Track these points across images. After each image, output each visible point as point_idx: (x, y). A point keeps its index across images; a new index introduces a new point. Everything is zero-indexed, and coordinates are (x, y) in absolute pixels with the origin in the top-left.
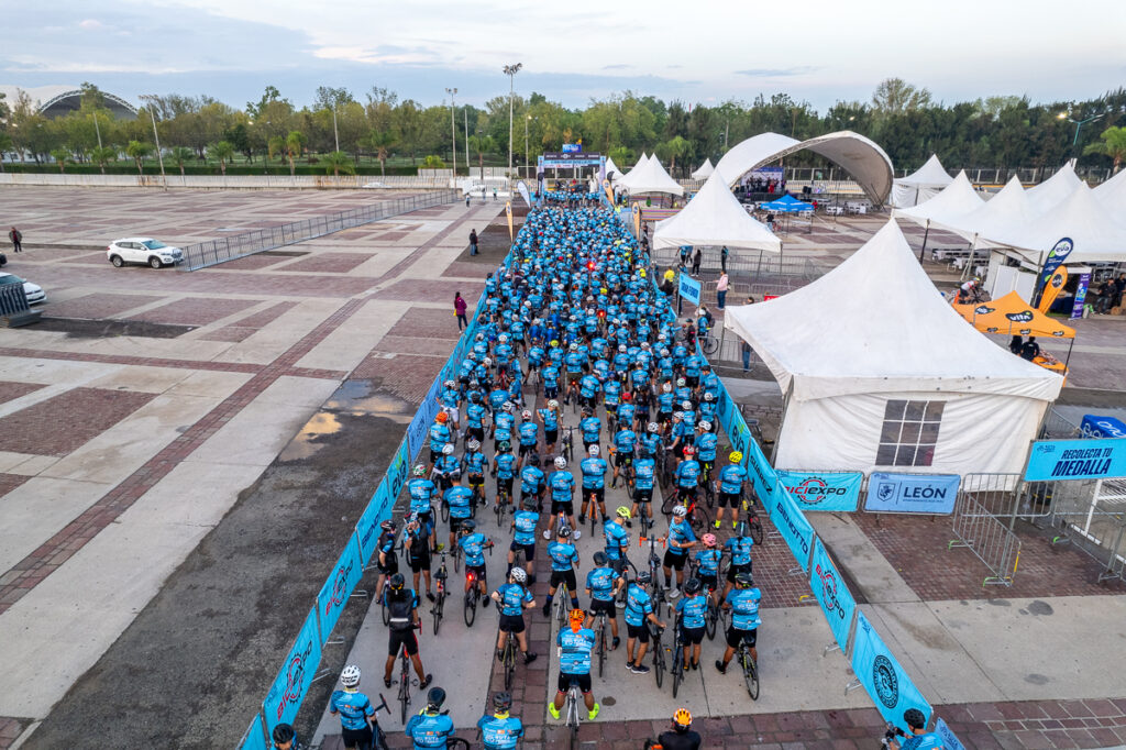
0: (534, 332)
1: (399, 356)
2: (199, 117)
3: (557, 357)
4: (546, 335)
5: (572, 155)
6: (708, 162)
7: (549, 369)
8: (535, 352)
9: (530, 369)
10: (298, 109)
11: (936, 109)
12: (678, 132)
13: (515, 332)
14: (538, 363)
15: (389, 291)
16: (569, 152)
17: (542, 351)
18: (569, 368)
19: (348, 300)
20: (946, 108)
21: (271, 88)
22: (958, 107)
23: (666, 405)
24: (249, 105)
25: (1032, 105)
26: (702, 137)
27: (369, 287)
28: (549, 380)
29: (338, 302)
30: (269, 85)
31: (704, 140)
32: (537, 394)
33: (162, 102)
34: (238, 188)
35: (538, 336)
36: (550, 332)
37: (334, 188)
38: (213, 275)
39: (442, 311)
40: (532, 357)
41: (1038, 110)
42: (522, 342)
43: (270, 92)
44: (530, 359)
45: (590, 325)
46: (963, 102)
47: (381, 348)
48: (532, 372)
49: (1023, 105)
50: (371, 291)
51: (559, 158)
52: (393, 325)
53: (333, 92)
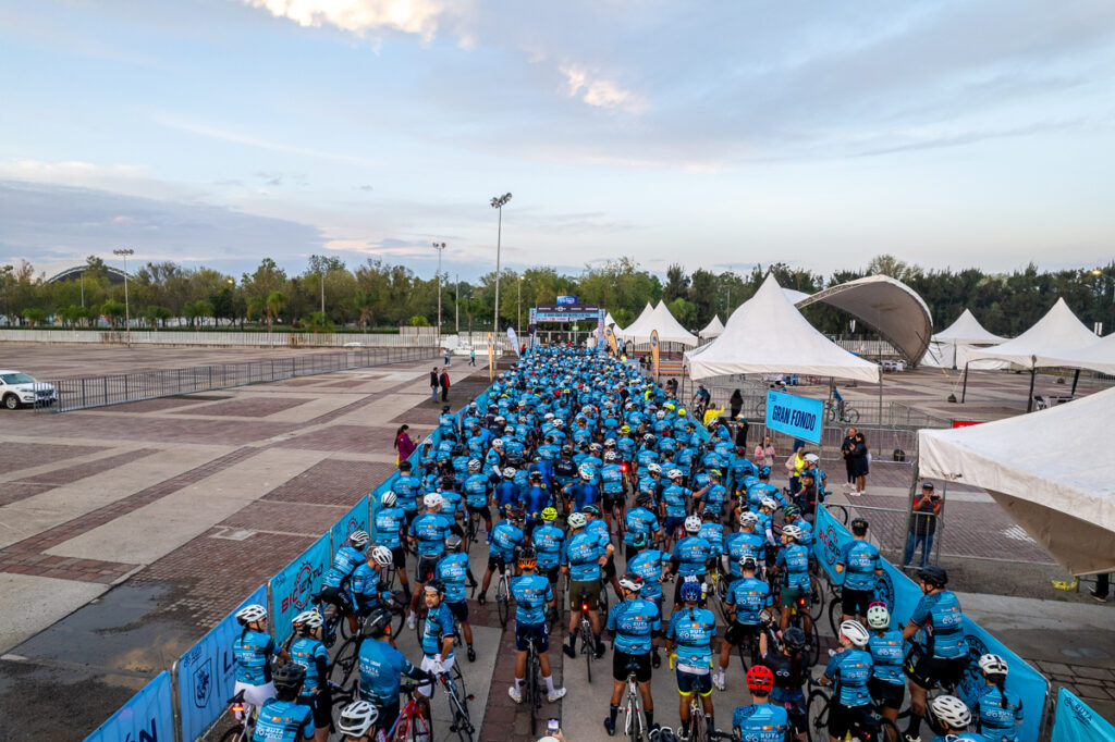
0: (507, 493)
1: (258, 535)
2: (187, 281)
3: (550, 544)
4: (528, 499)
5: (568, 308)
6: (716, 318)
7: (527, 580)
8: (505, 532)
9: (492, 568)
10: (289, 277)
11: (944, 275)
12: (678, 296)
13: (472, 493)
14: (510, 556)
15: (306, 438)
16: (564, 305)
17: (519, 534)
18: (574, 571)
19: (237, 448)
20: (953, 274)
21: (268, 260)
22: (965, 274)
23: (853, 684)
24: (245, 276)
25: (1040, 272)
26: (703, 301)
27: (280, 433)
28: (527, 606)
29: (223, 449)
30: (266, 257)
31: (706, 304)
32: (504, 625)
33: (155, 270)
34: (206, 345)
35: (514, 500)
36: (535, 494)
37: (307, 346)
38: (80, 417)
39: (371, 464)
40: (497, 543)
41: (1046, 277)
42: (485, 512)
43: (267, 264)
44: (492, 548)
45: (610, 480)
46: (969, 269)
47: (237, 521)
48: (497, 575)
49: (1031, 272)
50: (280, 438)
51: (553, 310)
52: (281, 482)
53: (325, 260)
